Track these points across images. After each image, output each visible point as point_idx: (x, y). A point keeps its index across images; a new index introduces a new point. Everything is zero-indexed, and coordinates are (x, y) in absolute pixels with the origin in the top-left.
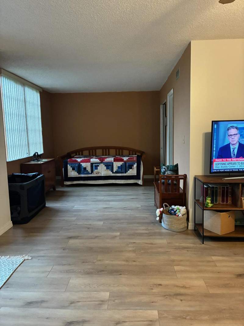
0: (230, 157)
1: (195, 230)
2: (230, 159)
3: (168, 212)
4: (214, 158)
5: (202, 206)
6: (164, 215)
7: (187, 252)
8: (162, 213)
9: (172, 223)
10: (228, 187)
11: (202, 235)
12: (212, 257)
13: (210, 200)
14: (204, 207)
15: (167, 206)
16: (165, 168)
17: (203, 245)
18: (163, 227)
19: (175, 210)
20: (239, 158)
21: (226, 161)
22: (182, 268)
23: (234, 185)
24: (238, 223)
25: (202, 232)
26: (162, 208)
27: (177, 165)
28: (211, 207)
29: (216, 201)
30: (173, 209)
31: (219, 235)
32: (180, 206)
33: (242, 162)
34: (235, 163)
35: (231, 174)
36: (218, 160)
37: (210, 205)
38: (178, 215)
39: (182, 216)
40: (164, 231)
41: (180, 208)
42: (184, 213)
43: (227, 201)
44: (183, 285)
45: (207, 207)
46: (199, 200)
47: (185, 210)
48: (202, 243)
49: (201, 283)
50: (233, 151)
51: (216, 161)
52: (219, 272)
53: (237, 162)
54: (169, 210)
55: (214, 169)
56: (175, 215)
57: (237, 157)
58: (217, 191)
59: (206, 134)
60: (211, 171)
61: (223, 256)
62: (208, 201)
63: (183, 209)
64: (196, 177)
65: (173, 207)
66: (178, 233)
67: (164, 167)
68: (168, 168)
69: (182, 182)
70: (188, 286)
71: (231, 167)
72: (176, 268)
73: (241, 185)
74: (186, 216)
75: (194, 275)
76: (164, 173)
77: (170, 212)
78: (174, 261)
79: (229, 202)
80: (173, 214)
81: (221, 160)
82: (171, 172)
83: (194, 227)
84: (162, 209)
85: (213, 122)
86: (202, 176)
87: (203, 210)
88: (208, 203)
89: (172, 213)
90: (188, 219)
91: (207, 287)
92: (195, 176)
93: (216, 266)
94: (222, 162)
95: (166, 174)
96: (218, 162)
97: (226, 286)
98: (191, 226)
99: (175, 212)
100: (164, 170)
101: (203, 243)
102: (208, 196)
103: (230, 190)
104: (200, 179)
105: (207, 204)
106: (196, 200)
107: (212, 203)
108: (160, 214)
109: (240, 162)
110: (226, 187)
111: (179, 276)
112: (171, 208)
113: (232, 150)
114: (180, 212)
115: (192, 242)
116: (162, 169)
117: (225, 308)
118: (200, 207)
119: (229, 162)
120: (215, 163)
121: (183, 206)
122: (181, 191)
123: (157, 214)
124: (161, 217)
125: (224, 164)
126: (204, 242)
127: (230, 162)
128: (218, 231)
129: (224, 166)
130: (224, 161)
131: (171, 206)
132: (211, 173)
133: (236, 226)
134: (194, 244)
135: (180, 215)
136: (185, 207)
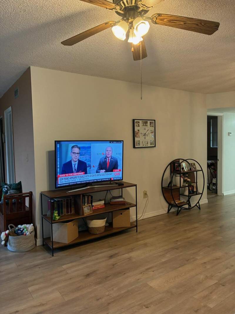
0: (72, 172)
1: (43, 245)
2: (72, 174)
3: (15, 233)
4: (58, 174)
5: (51, 220)
6: (10, 237)
7: (39, 269)
8: (7, 236)
9: (20, 244)
10: (71, 199)
11: (52, 248)
12: (63, 266)
13: (57, 213)
14: (52, 221)
15: (13, 227)
16: (7, 187)
17: (53, 258)
18: (9, 250)
19: (22, 229)
20: (78, 172)
21: (69, 176)
22: (37, 287)
23: (76, 196)
24: (81, 229)
25: (51, 245)
26: (7, 230)
27: (20, 183)
28: (58, 219)
29: (62, 213)
30: (19, 229)
31: (67, 244)
32: (27, 224)
33: (81, 175)
34: (76, 177)
35: (72, 187)
36: (62, 176)
37: (58, 218)
38: (26, 234)
39: (30, 233)
40: (11, 254)
41: (28, 226)
42: (32, 230)
43: (71, 212)
44: (40, 304)
45: (54, 220)
46: (46, 215)
47: (33, 227)
48: (51, 256)
49: (57, 294)
50: (75, 166)
51: (61, 177)
52: (70, 279)
53: (77, 176)
54: (15, 231)
55: (59, 184)
56: (23, 234)
57: (77, 172)
58: (62, 204)
59: (49, 153)
60: (57, 186)
61: (72, 262)
62: (55, 214)
63: (30, 227)
64: (43, 193)
65: (19, 226)
66: (26, 253)
67: (5, 186)
68: (10, 187)
69: (27, 200)
70: (45, 302)
71: (73, 181)
72: (30, 289)
73: (81, 195)
74: (33, 233)
75: (49, 290)
76: (7, 192)
77: (16, 232)
78: (27, 283)
79: (73, 212)
80: (20, 234)
81: (64, 175)
82: (13, 190)
83: (42, 242)
84: (7, 232)
85: (55, 141)
86: (48, 191)
87: (52, 223)
88: (56, 216)
89: (18, 233)
90: (36, 236)
91: (62, 296)
92: (41, 192)
93: (67, 273)
94: (65, 177)
95: (8, 194)
96: (62, 178)
97: (78, 289)
98: (39, 242)
99: (22, 231)
100: (6, 189)
101: (53, 256)
102: (54, 210)
103: (73, 201)
104: (47, 194)
105: (55, 218)
106: (43, 215)
107: (59, 215)
108: (6, 237)
109: (80, 176)
110: (69, 199)
111: (34, 296)
112: (17, 228)
113: (73, 166)
114: (27, 230)
115: (42, 257)
116: (4, 189)
117: (80, 310)
118: (48, 222)
119: (70, 177)
120: (59, 178)
121: (30, 224)
122: (27, 209)
123: (2, 238)
124: (7, 240)
125: (67, 179)
126: (54, 254)
127: (72, 176)
128: (66, 241)
129: (67, 180)
130: (67, 176)
131: (17, 226)
132: (56, 188)
133: (79, 232)
134: (44, 259)
135: (28, 233)
136: (33, 224)
